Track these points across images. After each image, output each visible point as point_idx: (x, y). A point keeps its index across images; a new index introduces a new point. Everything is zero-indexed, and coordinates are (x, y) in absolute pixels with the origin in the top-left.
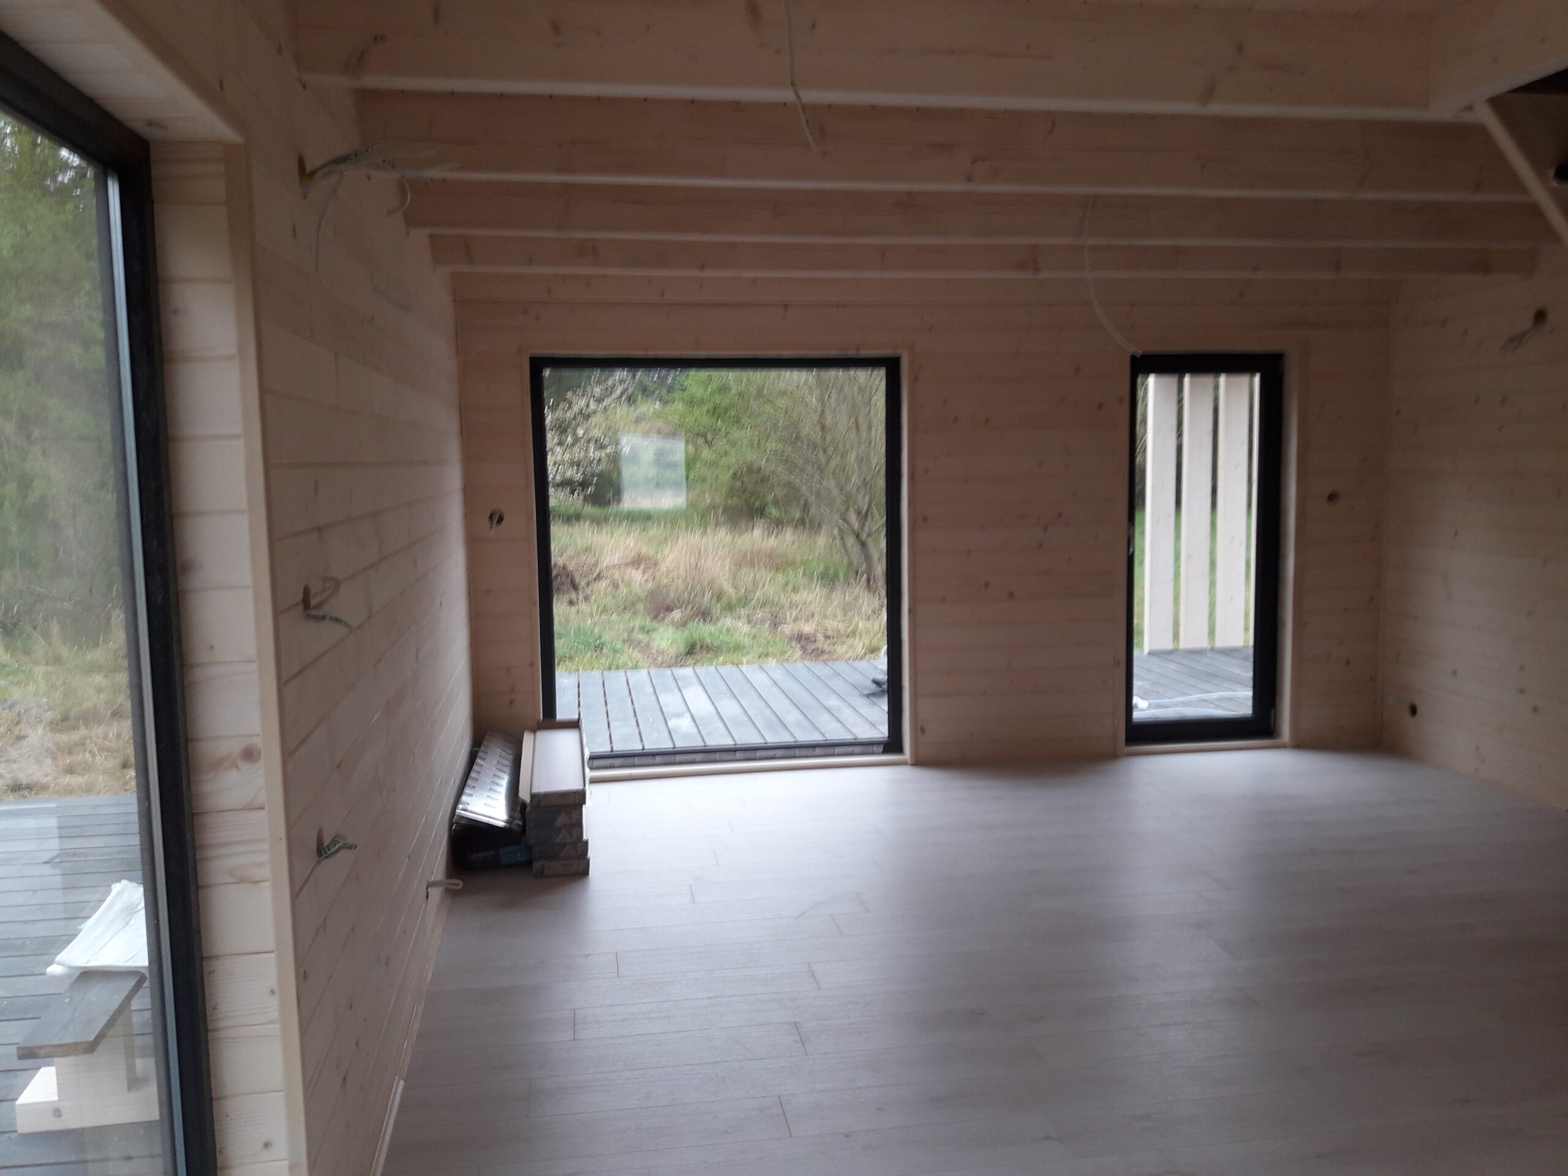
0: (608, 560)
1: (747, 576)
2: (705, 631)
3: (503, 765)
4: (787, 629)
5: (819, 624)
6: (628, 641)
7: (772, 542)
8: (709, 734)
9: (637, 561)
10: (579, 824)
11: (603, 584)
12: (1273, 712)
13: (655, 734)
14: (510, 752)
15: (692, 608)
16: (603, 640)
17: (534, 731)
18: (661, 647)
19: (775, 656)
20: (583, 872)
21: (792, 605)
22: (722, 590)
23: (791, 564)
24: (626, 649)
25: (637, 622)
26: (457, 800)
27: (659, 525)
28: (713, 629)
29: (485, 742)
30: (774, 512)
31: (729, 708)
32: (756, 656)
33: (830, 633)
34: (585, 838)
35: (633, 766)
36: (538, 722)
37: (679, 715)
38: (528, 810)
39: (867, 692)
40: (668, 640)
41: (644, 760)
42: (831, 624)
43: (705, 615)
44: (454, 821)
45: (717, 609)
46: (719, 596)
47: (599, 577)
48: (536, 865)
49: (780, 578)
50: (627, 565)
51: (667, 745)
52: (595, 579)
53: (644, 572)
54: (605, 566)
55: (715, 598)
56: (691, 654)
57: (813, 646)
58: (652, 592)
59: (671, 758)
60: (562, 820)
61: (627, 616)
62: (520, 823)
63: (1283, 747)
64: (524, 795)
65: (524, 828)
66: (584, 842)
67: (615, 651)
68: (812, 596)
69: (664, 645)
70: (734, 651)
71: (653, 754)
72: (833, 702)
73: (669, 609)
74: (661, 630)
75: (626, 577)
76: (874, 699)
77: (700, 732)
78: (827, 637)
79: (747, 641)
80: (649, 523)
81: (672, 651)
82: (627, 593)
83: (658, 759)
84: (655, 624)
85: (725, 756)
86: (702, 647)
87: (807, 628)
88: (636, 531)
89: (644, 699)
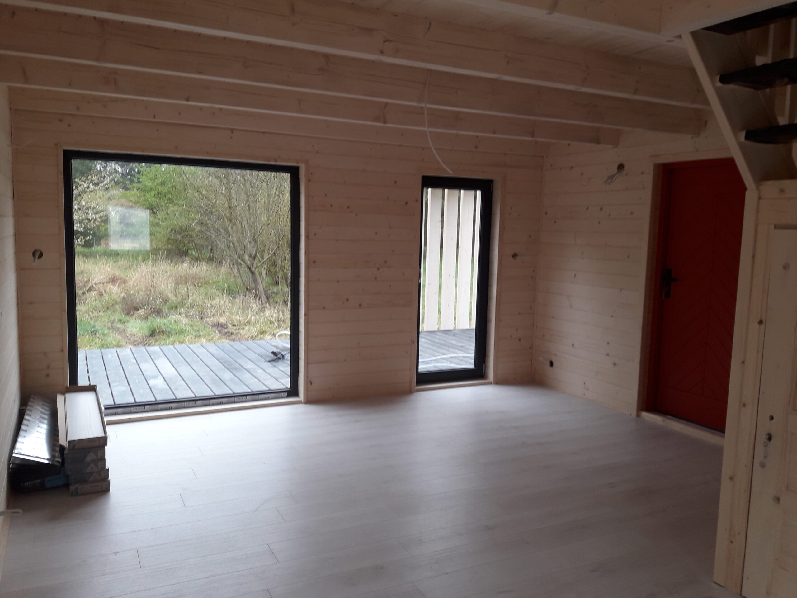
0: (96, 280)
1: (183, 290)
2: (159, 322)
3: (43, 418)
4: (210, 320)
5: (229, 318)
6: (112, 328)
7: (195, 270)
8: (176, 389)
9: (113, 280)
10: (103, 459)
11: (94, 293)
12: (484, 365)
13: (141, 391)
14: (47, 408)
15: (151, 308)
16: (97, 327)
17: (63, 393)
18: (133, 332)
19: (204, 337)
20: (106, 490)
21: (212, 306)
22: (167, 296)
23: (207, 283)
24: (111, 334)
25: (116, 317)
26: (13, 447)
27: (125, 259)
28: (165, 321)
29: (30, 403)
30: (194, 253)
31: (186, 371)
32: (193, 338)
33: (235, 323)
34: (107, 468)
35: (131, 413)
36: (67, 387)
37: (155, 377)
38: (66, 452)
39: (268, 359)
40: (137, 328)
41: (138, 409)
42: (237, 318)
43: (158, 312)
44: (10, 462)
45: (165, 309)
46: (166, 301)
47: (90, 289)
48: (72, 488)
49: (202, 290)
50: (107, 283)
51: (151, 399)
52: (88, 291)
53: (118, 287)
54: (94, 283)
55: (163, 302)
56: (153, 336)
57: (226, 330)
58: (124, 298)
59: (156, 407)
60: (90, 457)
61: (109, 312)
62: (60, 460)
63: (490, 383)
64: (63, 441)
65: (63, 463)
66: (107, 469)
67: (104, 335)
68: (222, 301)
69: (135, 330)
70: (179, 334)
71: (144, 405)
72: (250, 365)
73: (137, 309)
74: (132, 321)
75: (108, 290)
76: (274, 363)
77: (170, 387)
78: (234, 325)
79: (187, 328)
80: (119, 258)
81: (140, 334)
82: (108, 299)
83: (147, 408)
84: (127, 318)
85: (191, 404)
86: (159, 332)
87: (222, 320)
88: (111, 263)
89: (131, 367)
